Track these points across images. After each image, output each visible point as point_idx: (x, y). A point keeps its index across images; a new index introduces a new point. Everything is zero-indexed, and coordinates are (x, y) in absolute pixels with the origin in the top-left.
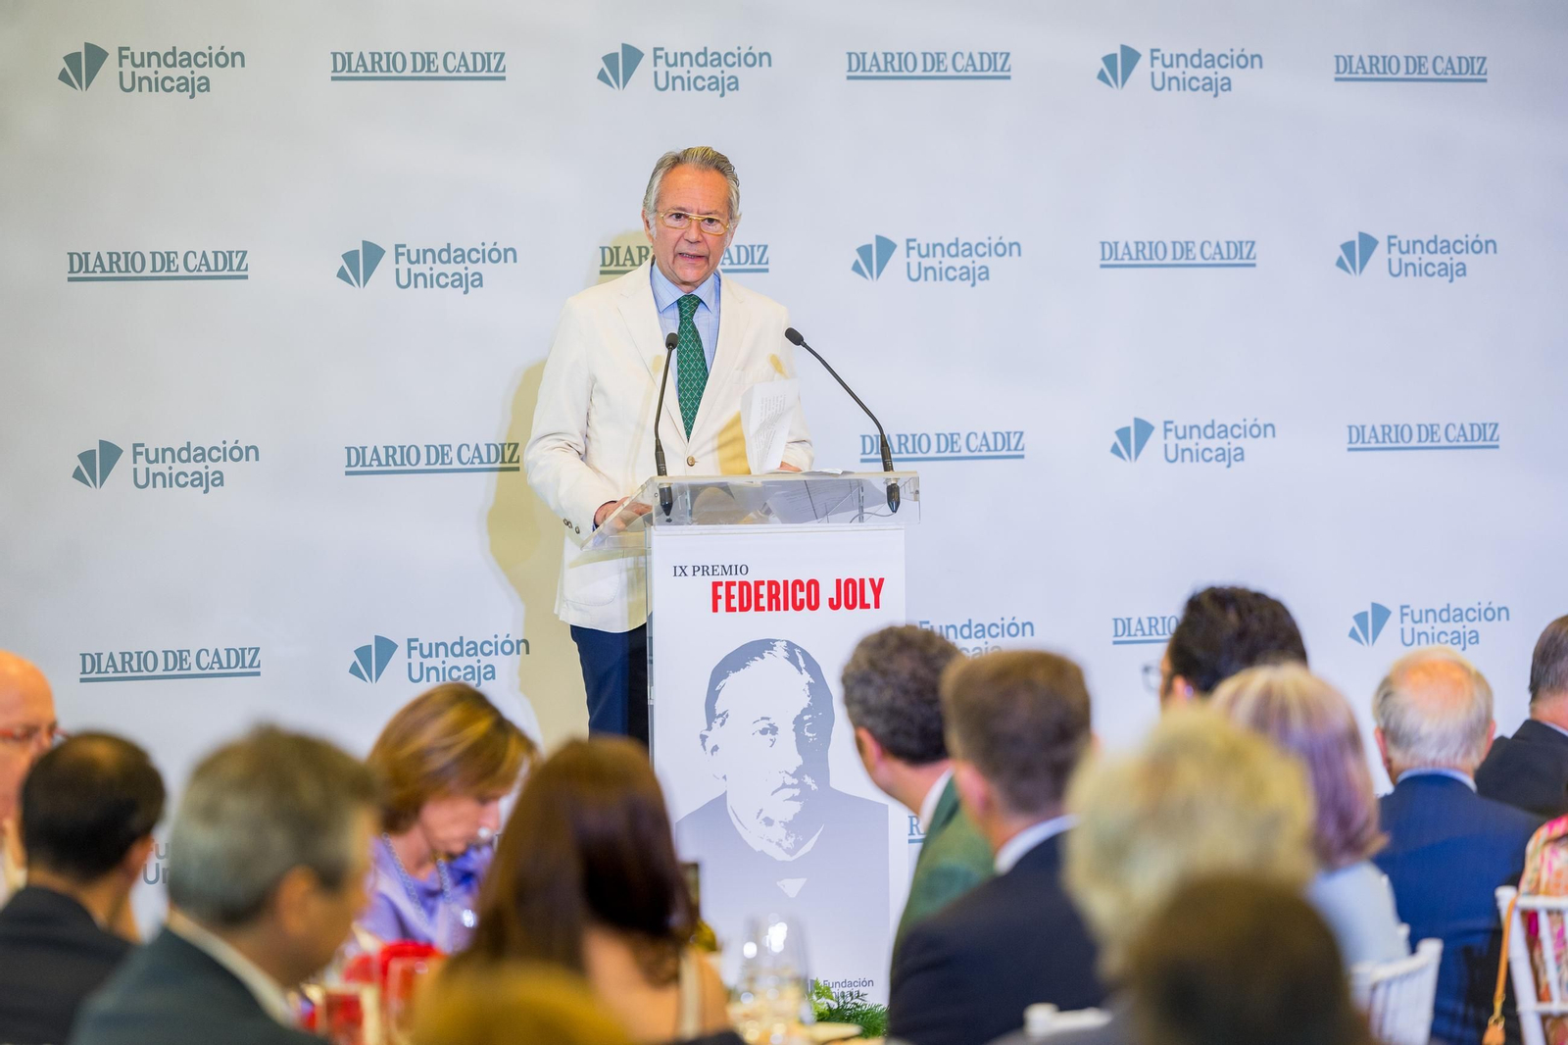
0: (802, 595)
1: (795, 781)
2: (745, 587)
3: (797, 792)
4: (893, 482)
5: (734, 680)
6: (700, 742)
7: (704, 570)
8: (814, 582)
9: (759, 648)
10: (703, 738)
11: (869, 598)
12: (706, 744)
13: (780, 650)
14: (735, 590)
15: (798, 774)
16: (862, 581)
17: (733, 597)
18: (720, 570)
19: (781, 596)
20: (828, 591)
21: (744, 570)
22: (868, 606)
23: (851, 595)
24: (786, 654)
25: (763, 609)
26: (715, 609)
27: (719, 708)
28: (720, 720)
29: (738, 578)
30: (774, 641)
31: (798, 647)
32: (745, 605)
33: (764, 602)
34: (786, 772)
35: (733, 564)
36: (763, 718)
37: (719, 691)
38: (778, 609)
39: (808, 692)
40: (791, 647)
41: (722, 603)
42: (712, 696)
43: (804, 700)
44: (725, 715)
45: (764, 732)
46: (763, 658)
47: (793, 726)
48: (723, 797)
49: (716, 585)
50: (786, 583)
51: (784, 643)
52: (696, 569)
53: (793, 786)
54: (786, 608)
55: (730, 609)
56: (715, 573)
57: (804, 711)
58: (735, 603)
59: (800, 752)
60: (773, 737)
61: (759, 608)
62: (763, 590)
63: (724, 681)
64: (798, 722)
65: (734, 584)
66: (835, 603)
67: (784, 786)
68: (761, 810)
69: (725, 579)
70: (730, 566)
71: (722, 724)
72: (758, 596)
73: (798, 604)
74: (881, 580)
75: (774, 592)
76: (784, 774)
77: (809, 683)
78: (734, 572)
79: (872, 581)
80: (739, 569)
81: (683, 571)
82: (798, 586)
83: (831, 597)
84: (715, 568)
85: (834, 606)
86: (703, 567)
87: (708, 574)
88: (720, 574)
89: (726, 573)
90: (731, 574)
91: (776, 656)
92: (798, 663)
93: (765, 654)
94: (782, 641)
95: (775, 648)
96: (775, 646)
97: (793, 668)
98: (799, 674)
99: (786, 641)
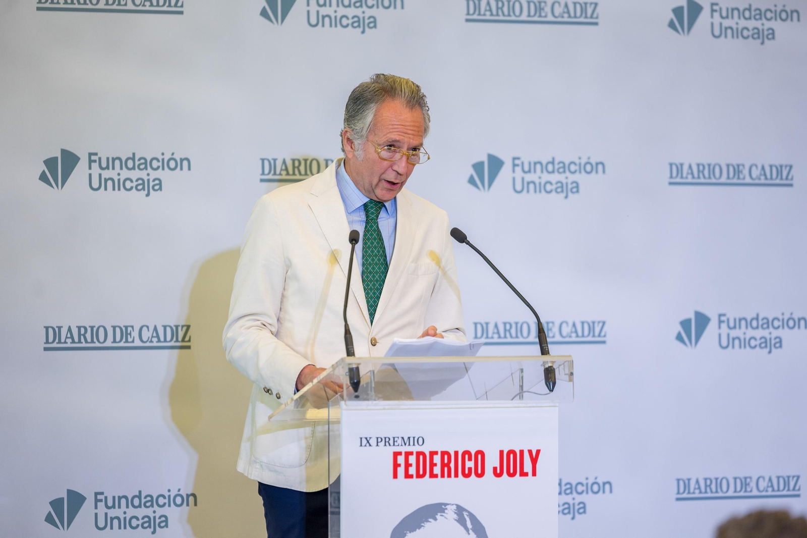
0: (470, 464)
2: (421, 457)
4: (550, 365)
7: (386, 441)
8: (480, 453)
9: (432, 511)
11: (528, 467)
13: (451, 513)
14: (412, 459)
16: (522, 452)
17: (411, 465)
18: (400, 441)
19: (452, 465)
20: (492, 461)
21: (421, 441)
22: (526, 474)
23: (512, 464)
24: (455, 516)
25: (436, 476)
26: (395, 476)
29: (415, 449)
30: (446, 504)
31: (466, 511)
32: (421, 473)
33: (437, 470)
35: (411, 436)
38: (449, 476)
40: (460, 510)
41: (401, 471)
46: (435, 519)
49: (396, 454)
50: (456, 453)
51: (455, 507)
52: (379, 440)
54: (456, 476)
55: (408, 476)
56: (396, 444)
58: (412, 471)
61: (433, 476)
62: (437, 459)
65: (411, 453)
66: (498, 472)
69: (404, 449)
70: (409, 438)
72: (433, 465)
73: (467, 472)
74: (538, 452)
75: (446, 461)
78: (412, 443)
79: (530, 452)
80: (416, 440)
81: (368, 442)
82: (467, 456)
83: (495, 466)
84: (396, 439)
85: (497, 474)
86: (385, 438)
87: (390, 445)
88: (400, 444)
89: (405, 444)
90: (409, 445)
91: (447, 519)
92: (466, 524)
93: (438, 517)
94: (453, 505)
95: (446, 511)
96: (446, 509)
97: (462, 529)
98: (467, 534)
99: (456, 505)
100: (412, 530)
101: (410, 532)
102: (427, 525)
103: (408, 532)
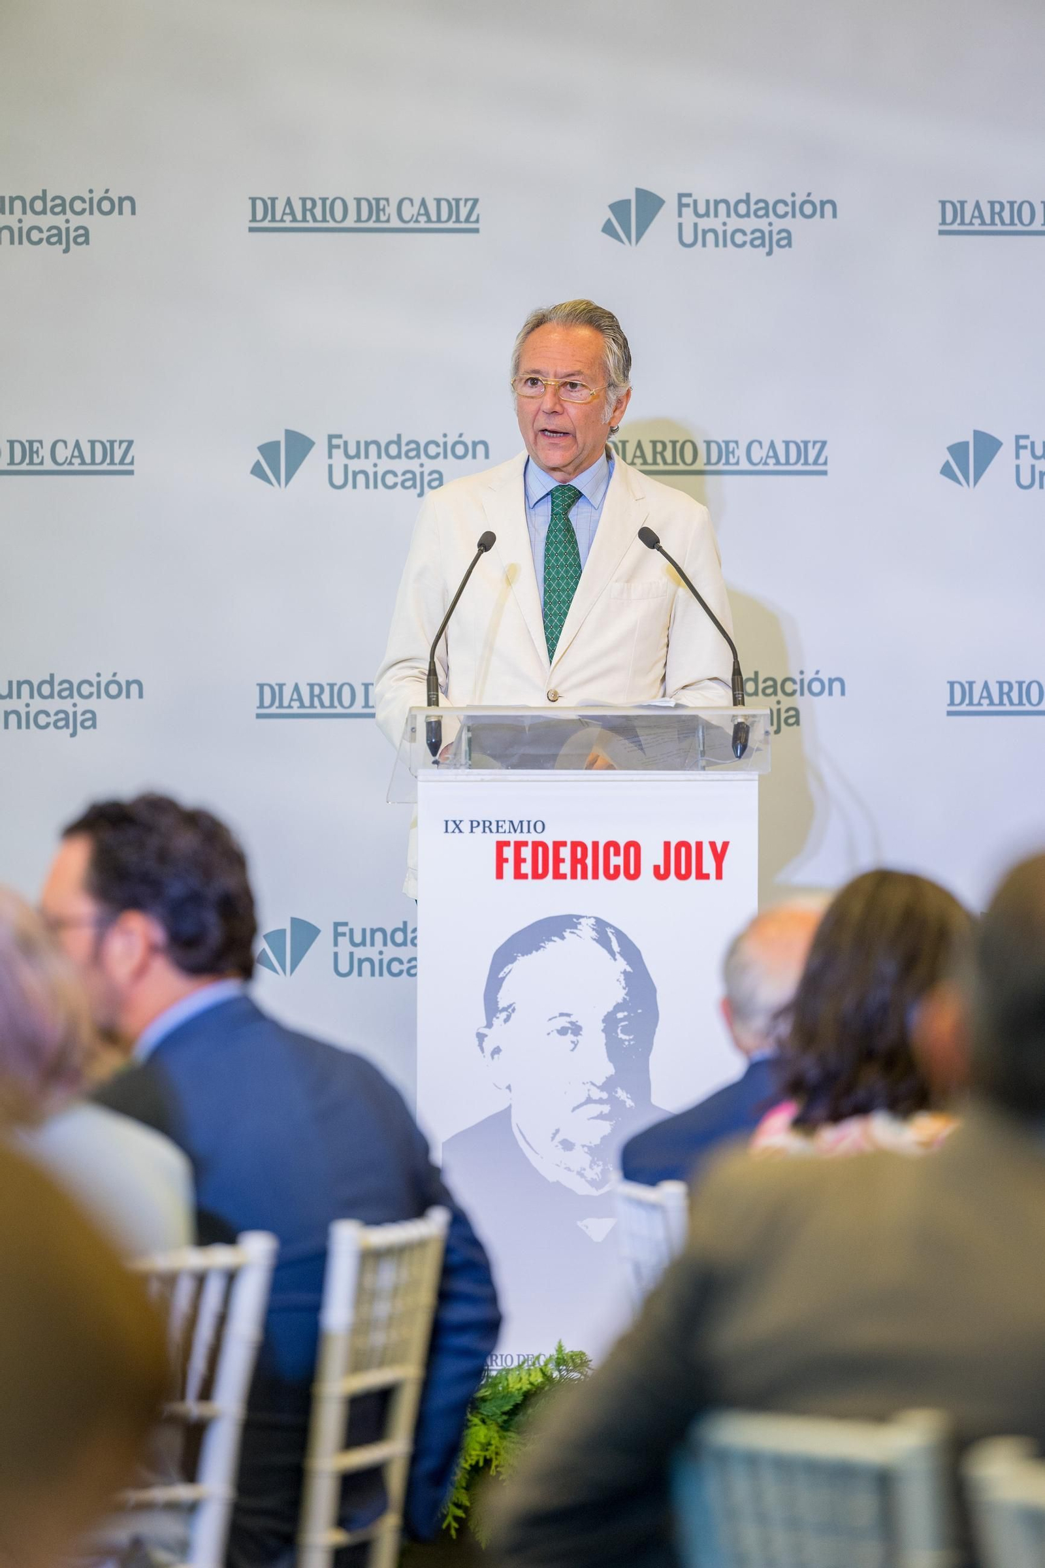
0: (617, 861)
1: (605, 1095)
2: (540, 849)
3: (606, 1109)
4: (742, 720)
5: (522, 968)
6: (477, 1043)
7: (486, 826)
8: (634, 845)
9: (556, 927)
10: (481, 1037)
11: (709, 865)
12: (484, 1044)
13: (586, 929)
14: (526, 853)
15: (609, 1085)
16: (699, 845)
17: (524, 860)
18: (506, 826)
19: (589, 861)
20: (652, 856)
21: (539, 827)
22: (707, 877)
23: (683, 861)
24: (594, 934)
25: (564, 877)
26: (500, 875)
27: (503, 1000)
28: (503, 1015)
29: (531, 837)
30: (579, 917)
31: (611, 927)
32: (540, 871)
33: (565, 868)
34: (593, 1084)
35: (525, 819)
36: (562, 1015)
37: (503, 979)
38: (584, 876)
39: (623, 983)
40: (601, 926)
41: (509, 868)
42: (494, 984)
43: (619, 993)
44: (510, 1009)
45: (562, 1032)
46: (563, 938)
47: (602, 1026)
48: (508, 1110)
49: (501, 845)
50: (595, 845)
51: (593, 921)
52: (475, 824)
53: (600, 1101)
54: (595, 876)
55: (519, 875)
56: (501, 830)
57: (618, 1007)
58: (526, 868)
59: (612, 1056)
60: (574, 1038)
61: (558, 876)
62: (565, 853)
63: (510, 966)
64: (610, 1021)
65: (525, 844)
66: (662, 871)
67: (589, 1100)
68: (557, 1131)
69: (513, 838)
70: (521, 822)
71: (507, 1020)
72: (558, 860)
73: (612, 871)
74: (725, 845)
75: (579, 856)
76: (589, 1086)
77: (625, 972)
78: (525, 829)
79: (713, 845)
80: (532, 826)
81: (457, 826)
82: (612, 850)
83: (657, 864)
84: (500, 823)
85: (660, 874)
86: (484, 822)
87: (491, 831)
88: (507, 831)
89: (515, 831)
90: (522, 832)
91: (580, 937)
92: (611, 946)
93: (567, 934)
94: (590, 917)
95: (579, 927)
96: (580, 923)
97: (604, 952)
98: (613, 961)
99: (595, 918)
100: (527, 952)
101: (523, 955)
102: (549, 945)
103: (519, 955)
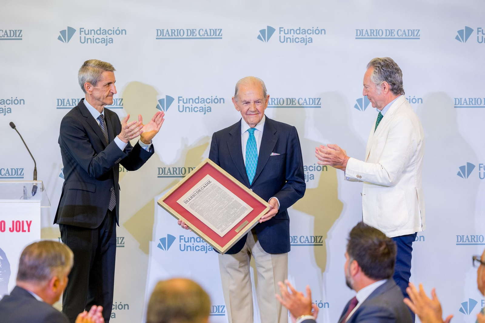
4: (36, 184)
8: (3, 222)
11: (26, 228)
16: (23, 222)
20: (9, 225)
22: (25, 231)
23: (18, 227)
66: (12, 229)
74: (31, 222)
77: (1, 260)
79: (27, 222)
83: (10, 227)
85: (11, 230)
